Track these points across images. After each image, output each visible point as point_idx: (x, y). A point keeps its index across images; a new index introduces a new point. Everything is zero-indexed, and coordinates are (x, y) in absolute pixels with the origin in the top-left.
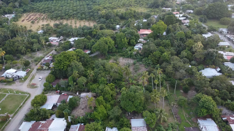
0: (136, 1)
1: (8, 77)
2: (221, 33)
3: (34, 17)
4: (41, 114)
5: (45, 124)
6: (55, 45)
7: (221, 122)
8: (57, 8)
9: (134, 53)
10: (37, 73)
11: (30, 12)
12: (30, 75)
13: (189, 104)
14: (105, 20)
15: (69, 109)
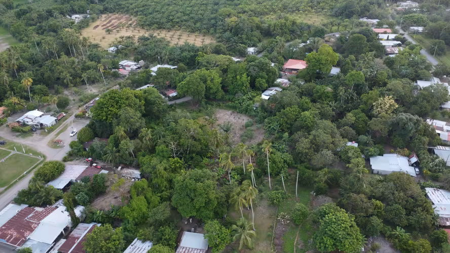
0: (311, 2)
1: (26, 123)
3: (116, 22)
5: (39, 214)
6: (125, 76)
8: (158, 8)
9: (256, 105)
10: (73, 122)
11: (114, 11)
12: (61, 124)
14: (231, 35)
15: (86, 194)
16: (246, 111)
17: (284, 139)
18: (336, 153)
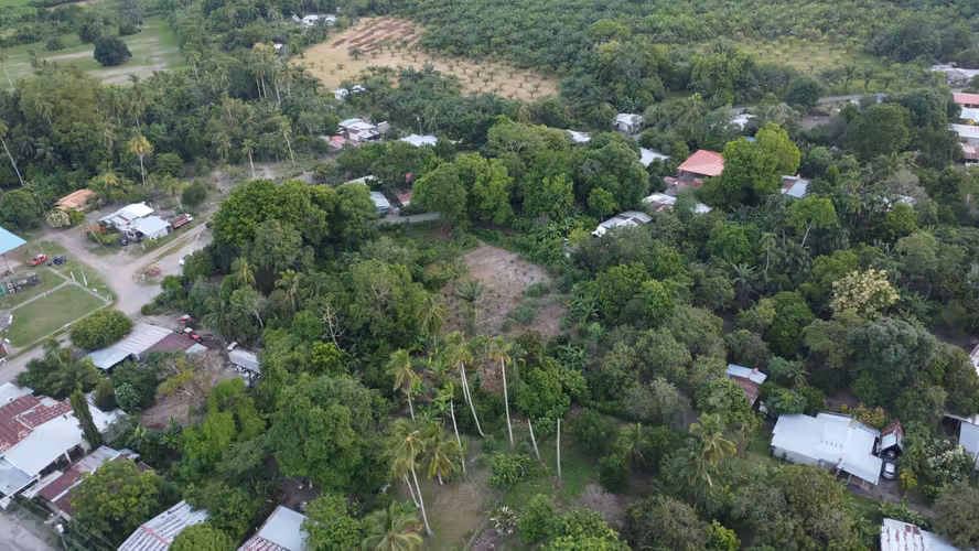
1: (116, 226)
5: (44, 411)
12: (176, 237)
15: (137, 388)
16: (544, 260)
18: (687, 390)
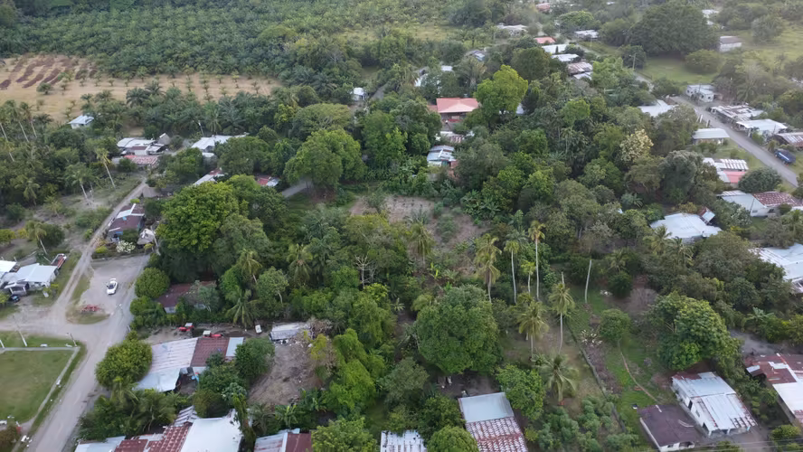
0: (405, 5)
2: (695, 98)
3: (44, 71)
4: (143, 410)
5: (161, 445)
6: (146, 166)
7: (745, 382)
8: (129, 36)
9: (431, 178)
10: (95, 267)
11: (27, 51)
12: (69, 277)
13: (636, 332)
14: (311, 70)
15: (240, 385)
17: (512, 222)
18: (610, 225)
